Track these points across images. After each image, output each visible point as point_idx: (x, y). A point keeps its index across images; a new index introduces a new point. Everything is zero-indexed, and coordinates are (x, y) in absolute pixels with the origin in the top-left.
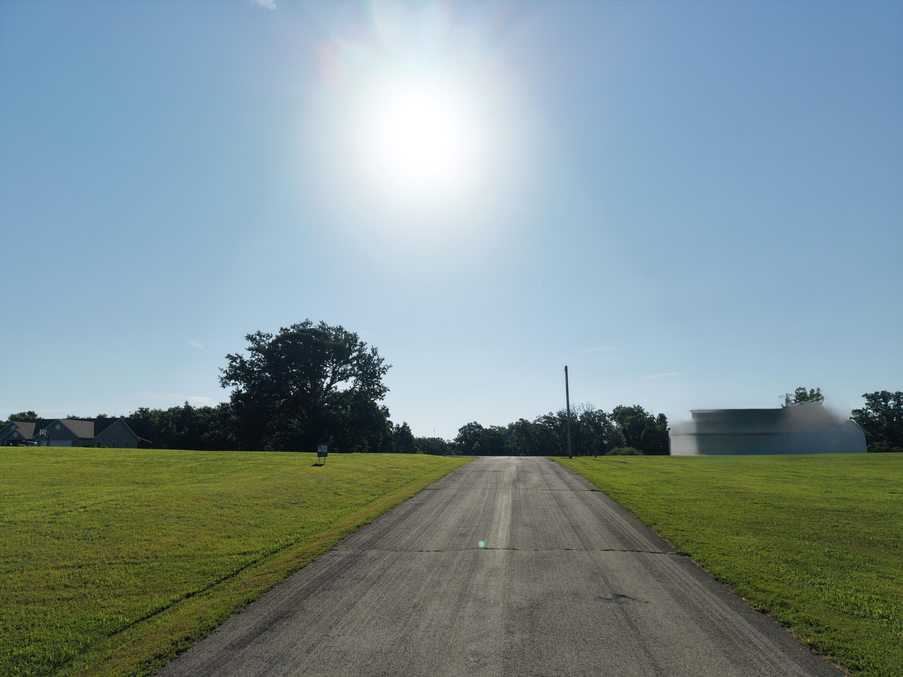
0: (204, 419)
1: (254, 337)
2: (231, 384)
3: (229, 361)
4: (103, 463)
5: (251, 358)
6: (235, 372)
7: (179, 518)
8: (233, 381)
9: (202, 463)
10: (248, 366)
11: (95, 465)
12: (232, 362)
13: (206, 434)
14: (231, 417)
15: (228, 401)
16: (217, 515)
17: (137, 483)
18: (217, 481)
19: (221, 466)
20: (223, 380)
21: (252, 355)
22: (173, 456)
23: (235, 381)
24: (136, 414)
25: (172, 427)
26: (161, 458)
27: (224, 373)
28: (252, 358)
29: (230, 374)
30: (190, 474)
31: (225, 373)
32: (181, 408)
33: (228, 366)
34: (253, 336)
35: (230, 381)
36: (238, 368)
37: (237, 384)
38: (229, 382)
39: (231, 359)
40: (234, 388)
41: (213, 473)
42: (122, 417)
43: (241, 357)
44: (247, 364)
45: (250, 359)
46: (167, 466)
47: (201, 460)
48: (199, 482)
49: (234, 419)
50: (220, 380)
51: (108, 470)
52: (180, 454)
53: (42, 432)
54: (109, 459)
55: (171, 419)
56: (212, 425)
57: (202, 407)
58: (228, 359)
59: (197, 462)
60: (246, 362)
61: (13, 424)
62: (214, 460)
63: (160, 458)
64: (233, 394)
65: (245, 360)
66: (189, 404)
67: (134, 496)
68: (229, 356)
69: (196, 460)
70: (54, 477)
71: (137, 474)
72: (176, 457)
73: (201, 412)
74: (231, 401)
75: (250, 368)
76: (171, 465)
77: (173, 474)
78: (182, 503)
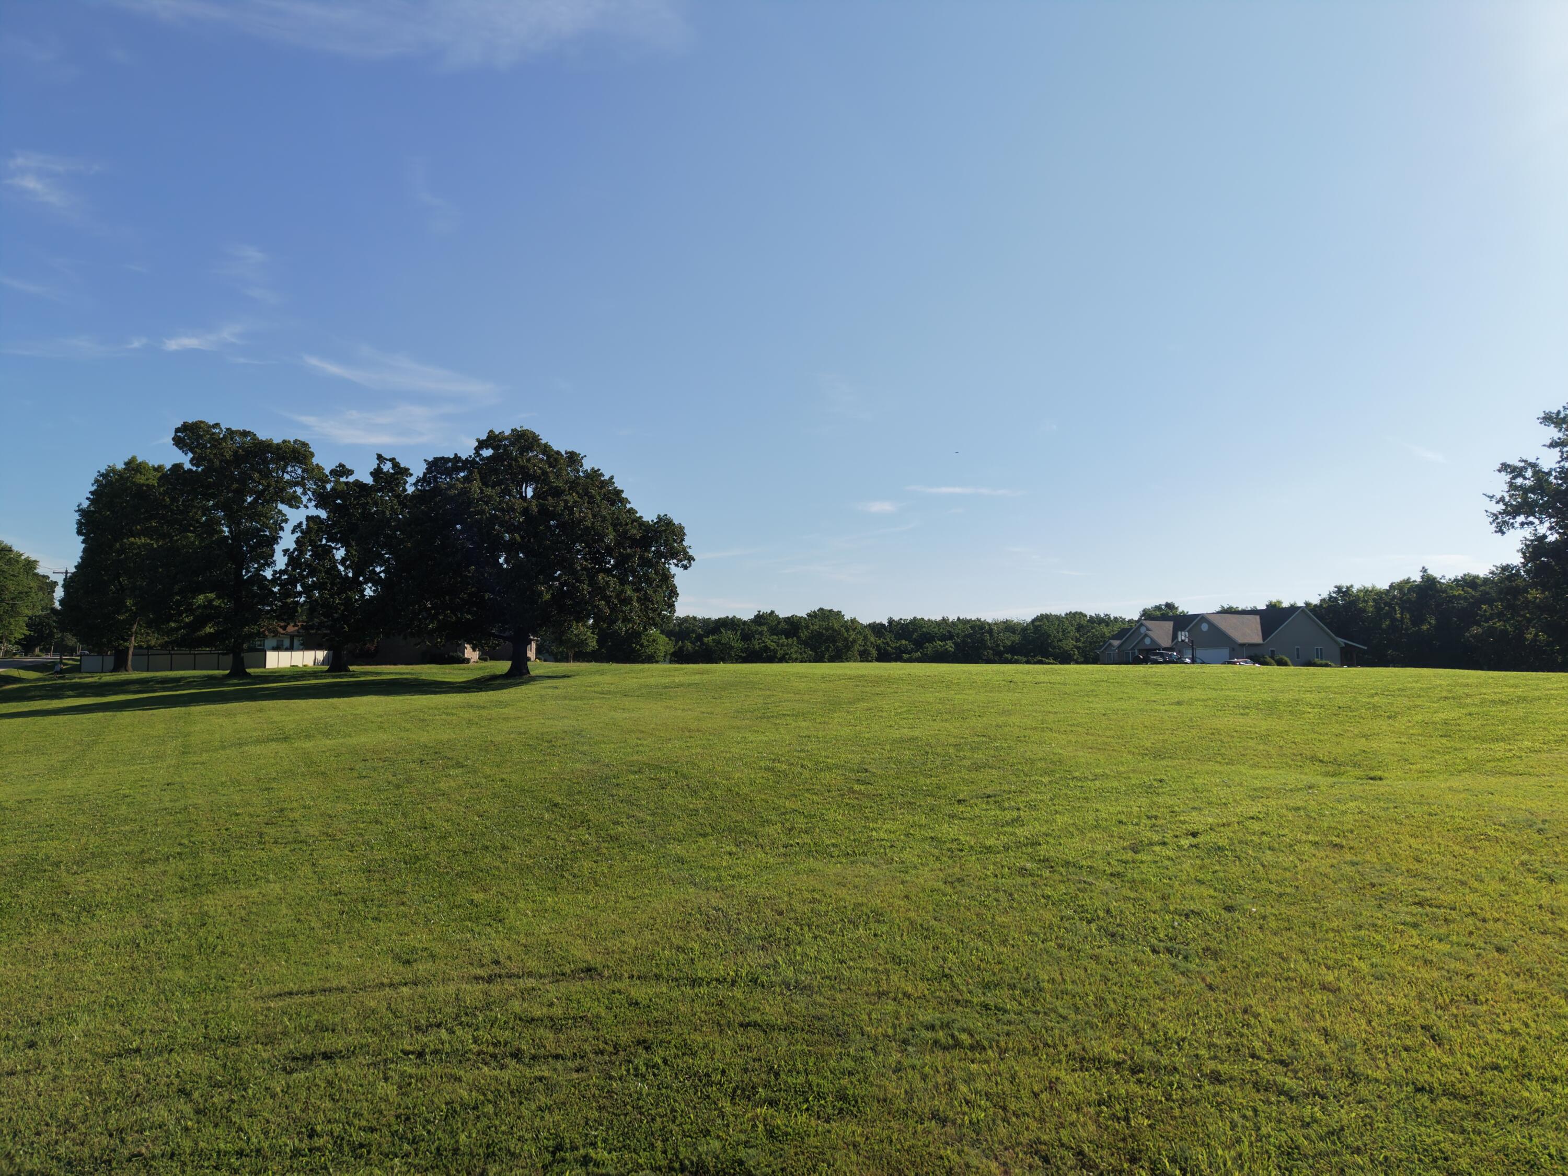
0: (1465, 598)
1: (1562, 416)
2: (1517, 525)
3: (1508, 478)
4: (1257, 707)
5: (1559, 462)
6: (1525, 499)
7: (1420, 904)
8: (1521, 518)
9: (1473, 710)
10: (1554, 481)
11: (1242, 711)
12: (1514, 478)
13: (1475, 630)
14: (1528, 593)
15: (1516, 560)
16: (1540, 907)
17: (1321, 761)
18: (1521, 768)
19: (1524, 719)
20: (1497, 518)
21: (1561, 457)
22: (1402, 690)
23: (1527, 518)
24: (1331, 597)
25: (1402, 618)
26: (1377, 694)
27: (1497, 503)
28: (1562, 464)
29: (1511, 505)
30: (1444, 741)
31: (1501, 503)
32: (1415, 581)
33: (1506, 488)
34: (1559, 412)
35: (1514, 518)
36: (1532, 489)
37: (1532, 523)
38: (1511, 521)
39: (1511, 472)
40: (1527, 533)
41: (1503, 740)
42: (1308, 604)
43: (1533, 466)
44: (1551, 478)
45: (1558, 465)
46: (1389, 717)
47: (1468, 701)
48: (1472, 767)
49: (1536, 598)
50: (1491, 520)
51: (1264, 725)
52: (1419, 685)
53: (1182, 636)
54: (1268, 697)
55: (1397, 603)
56: (1485, 611)
57: (1460, 575)
58: (1503, 473)
59: (1461, 706)
60: (1549, 474)
61: (1142, 625)
62: (1503, 702)
63: (1372, 696)
64: (1526, 545)
65: (1546, 470)
66: (1430, 572)
67: (1305, 808)
68: (1505, 467)
69: (1457, 700)
70: (1166, 737)
71: (1321, 737)
72: (1409, 693)
73: (1458, 585)
74: (1523, 560)
75: (1561, 485)
76: (1397, 713)
77: (1403, 740)
78: (1427, 847)
